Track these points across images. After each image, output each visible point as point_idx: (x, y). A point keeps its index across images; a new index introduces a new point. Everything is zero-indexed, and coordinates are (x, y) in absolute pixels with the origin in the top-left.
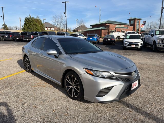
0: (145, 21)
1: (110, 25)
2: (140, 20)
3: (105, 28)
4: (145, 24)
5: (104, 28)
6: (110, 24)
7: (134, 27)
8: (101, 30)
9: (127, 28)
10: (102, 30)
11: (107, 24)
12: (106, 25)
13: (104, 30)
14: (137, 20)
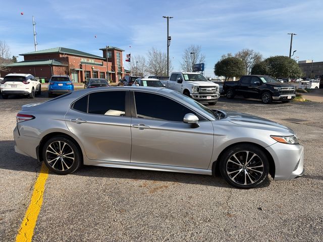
0: (130, 55)
1: (69, 56)
2: (121, 51)
3: (59, 64)
4: (129, 59)
5: (57, 62)
6: (68, 54)
7: (112, 64)
8: (52, 65)
9: (102, 65)
10: (54, 67)
11: (62, 54)
12: (61, 56)
13: (57, 67)
14: (116, 51)
